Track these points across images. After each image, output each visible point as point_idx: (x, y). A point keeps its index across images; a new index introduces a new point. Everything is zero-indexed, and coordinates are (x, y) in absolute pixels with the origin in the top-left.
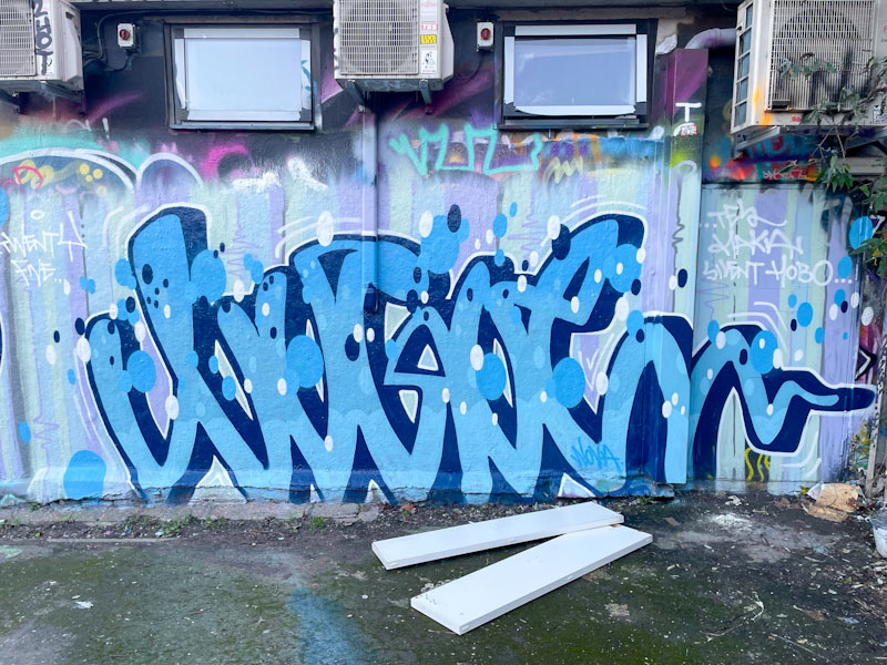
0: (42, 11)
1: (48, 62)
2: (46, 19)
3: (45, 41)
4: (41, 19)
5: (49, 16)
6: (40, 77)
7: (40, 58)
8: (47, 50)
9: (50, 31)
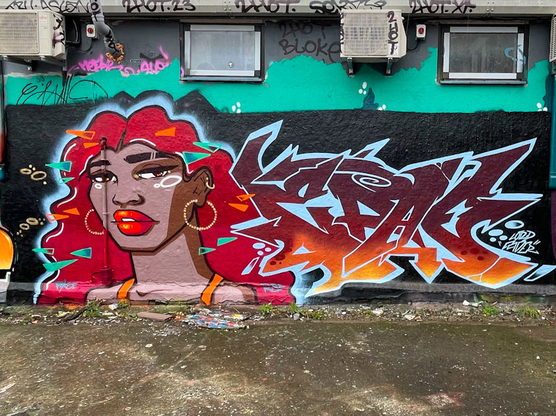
0: (394, 19)
1: (395, 48)
2: (396, 24)
3: (394, 36)
4: (393, 23)
5: (397, 22)
6: (390, 56)
7: (391, 45)
8: (395, 41)
9: (397, 31)
